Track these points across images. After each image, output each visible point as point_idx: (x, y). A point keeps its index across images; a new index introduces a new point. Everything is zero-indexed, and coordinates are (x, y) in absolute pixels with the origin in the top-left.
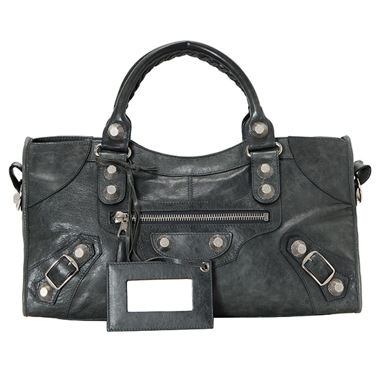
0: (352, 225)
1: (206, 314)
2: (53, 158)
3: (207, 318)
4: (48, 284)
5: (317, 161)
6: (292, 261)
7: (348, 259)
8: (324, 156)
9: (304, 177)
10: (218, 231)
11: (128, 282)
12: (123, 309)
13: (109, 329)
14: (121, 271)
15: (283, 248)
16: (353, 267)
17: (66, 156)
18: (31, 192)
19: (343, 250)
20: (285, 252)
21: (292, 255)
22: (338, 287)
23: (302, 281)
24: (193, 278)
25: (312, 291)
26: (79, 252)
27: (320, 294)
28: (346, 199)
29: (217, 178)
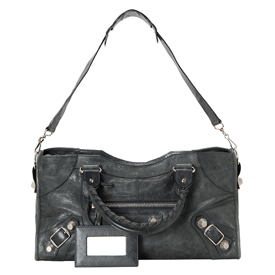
0: (234, 207)
1: (134, 258)
2: (54, 165)
3: (134, 260)
4: (52, 243)
5: (215, 168)
6: (198, 231)
7: (231, 228)
8: (219, 164)
9: (206, 178)
10: (154, 213)
11: (88, 238)
12: (85, 254)
13: (76, 266)
14: (83, 231)
15: (193, 224)
16: (234, 233)
17: (62, 165)
18: (42, 188)
19: (228, 223)
20: (194, 226)
21: (198, 227)
22: (226, 246)
23: (204, 242)
24: (126, 236)
25: (210, 248)
26: (70, 226)
27: (215, 250)
28: (231, 191)
29: (154, 179)
